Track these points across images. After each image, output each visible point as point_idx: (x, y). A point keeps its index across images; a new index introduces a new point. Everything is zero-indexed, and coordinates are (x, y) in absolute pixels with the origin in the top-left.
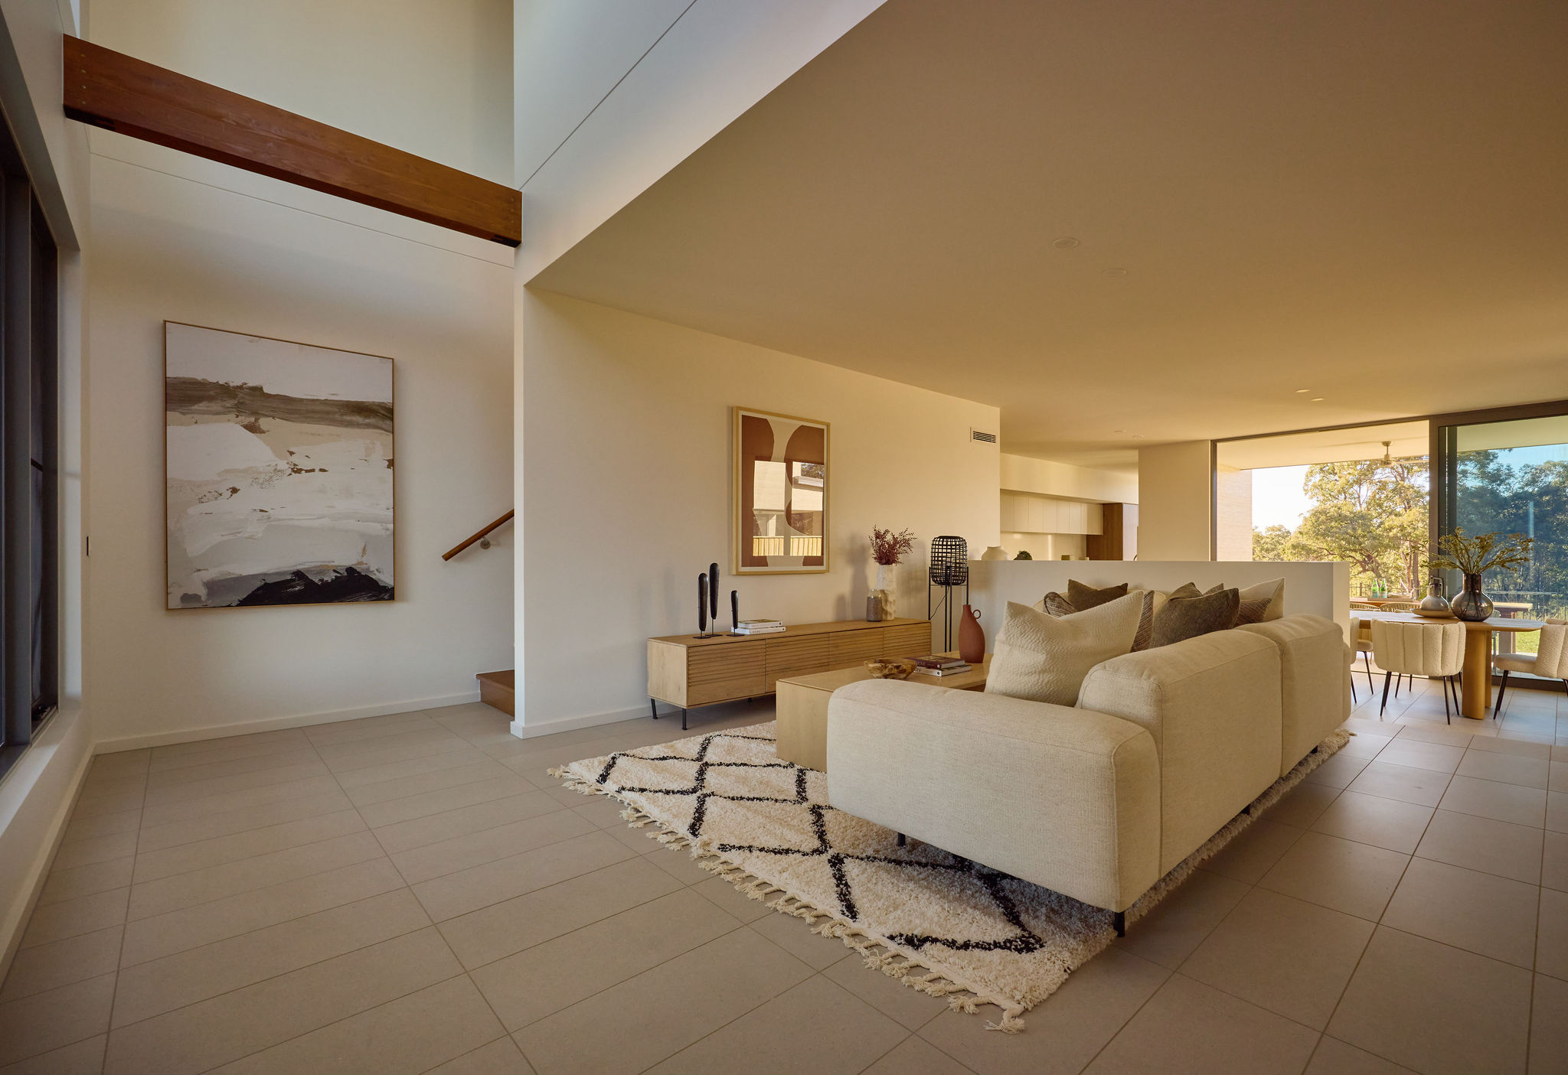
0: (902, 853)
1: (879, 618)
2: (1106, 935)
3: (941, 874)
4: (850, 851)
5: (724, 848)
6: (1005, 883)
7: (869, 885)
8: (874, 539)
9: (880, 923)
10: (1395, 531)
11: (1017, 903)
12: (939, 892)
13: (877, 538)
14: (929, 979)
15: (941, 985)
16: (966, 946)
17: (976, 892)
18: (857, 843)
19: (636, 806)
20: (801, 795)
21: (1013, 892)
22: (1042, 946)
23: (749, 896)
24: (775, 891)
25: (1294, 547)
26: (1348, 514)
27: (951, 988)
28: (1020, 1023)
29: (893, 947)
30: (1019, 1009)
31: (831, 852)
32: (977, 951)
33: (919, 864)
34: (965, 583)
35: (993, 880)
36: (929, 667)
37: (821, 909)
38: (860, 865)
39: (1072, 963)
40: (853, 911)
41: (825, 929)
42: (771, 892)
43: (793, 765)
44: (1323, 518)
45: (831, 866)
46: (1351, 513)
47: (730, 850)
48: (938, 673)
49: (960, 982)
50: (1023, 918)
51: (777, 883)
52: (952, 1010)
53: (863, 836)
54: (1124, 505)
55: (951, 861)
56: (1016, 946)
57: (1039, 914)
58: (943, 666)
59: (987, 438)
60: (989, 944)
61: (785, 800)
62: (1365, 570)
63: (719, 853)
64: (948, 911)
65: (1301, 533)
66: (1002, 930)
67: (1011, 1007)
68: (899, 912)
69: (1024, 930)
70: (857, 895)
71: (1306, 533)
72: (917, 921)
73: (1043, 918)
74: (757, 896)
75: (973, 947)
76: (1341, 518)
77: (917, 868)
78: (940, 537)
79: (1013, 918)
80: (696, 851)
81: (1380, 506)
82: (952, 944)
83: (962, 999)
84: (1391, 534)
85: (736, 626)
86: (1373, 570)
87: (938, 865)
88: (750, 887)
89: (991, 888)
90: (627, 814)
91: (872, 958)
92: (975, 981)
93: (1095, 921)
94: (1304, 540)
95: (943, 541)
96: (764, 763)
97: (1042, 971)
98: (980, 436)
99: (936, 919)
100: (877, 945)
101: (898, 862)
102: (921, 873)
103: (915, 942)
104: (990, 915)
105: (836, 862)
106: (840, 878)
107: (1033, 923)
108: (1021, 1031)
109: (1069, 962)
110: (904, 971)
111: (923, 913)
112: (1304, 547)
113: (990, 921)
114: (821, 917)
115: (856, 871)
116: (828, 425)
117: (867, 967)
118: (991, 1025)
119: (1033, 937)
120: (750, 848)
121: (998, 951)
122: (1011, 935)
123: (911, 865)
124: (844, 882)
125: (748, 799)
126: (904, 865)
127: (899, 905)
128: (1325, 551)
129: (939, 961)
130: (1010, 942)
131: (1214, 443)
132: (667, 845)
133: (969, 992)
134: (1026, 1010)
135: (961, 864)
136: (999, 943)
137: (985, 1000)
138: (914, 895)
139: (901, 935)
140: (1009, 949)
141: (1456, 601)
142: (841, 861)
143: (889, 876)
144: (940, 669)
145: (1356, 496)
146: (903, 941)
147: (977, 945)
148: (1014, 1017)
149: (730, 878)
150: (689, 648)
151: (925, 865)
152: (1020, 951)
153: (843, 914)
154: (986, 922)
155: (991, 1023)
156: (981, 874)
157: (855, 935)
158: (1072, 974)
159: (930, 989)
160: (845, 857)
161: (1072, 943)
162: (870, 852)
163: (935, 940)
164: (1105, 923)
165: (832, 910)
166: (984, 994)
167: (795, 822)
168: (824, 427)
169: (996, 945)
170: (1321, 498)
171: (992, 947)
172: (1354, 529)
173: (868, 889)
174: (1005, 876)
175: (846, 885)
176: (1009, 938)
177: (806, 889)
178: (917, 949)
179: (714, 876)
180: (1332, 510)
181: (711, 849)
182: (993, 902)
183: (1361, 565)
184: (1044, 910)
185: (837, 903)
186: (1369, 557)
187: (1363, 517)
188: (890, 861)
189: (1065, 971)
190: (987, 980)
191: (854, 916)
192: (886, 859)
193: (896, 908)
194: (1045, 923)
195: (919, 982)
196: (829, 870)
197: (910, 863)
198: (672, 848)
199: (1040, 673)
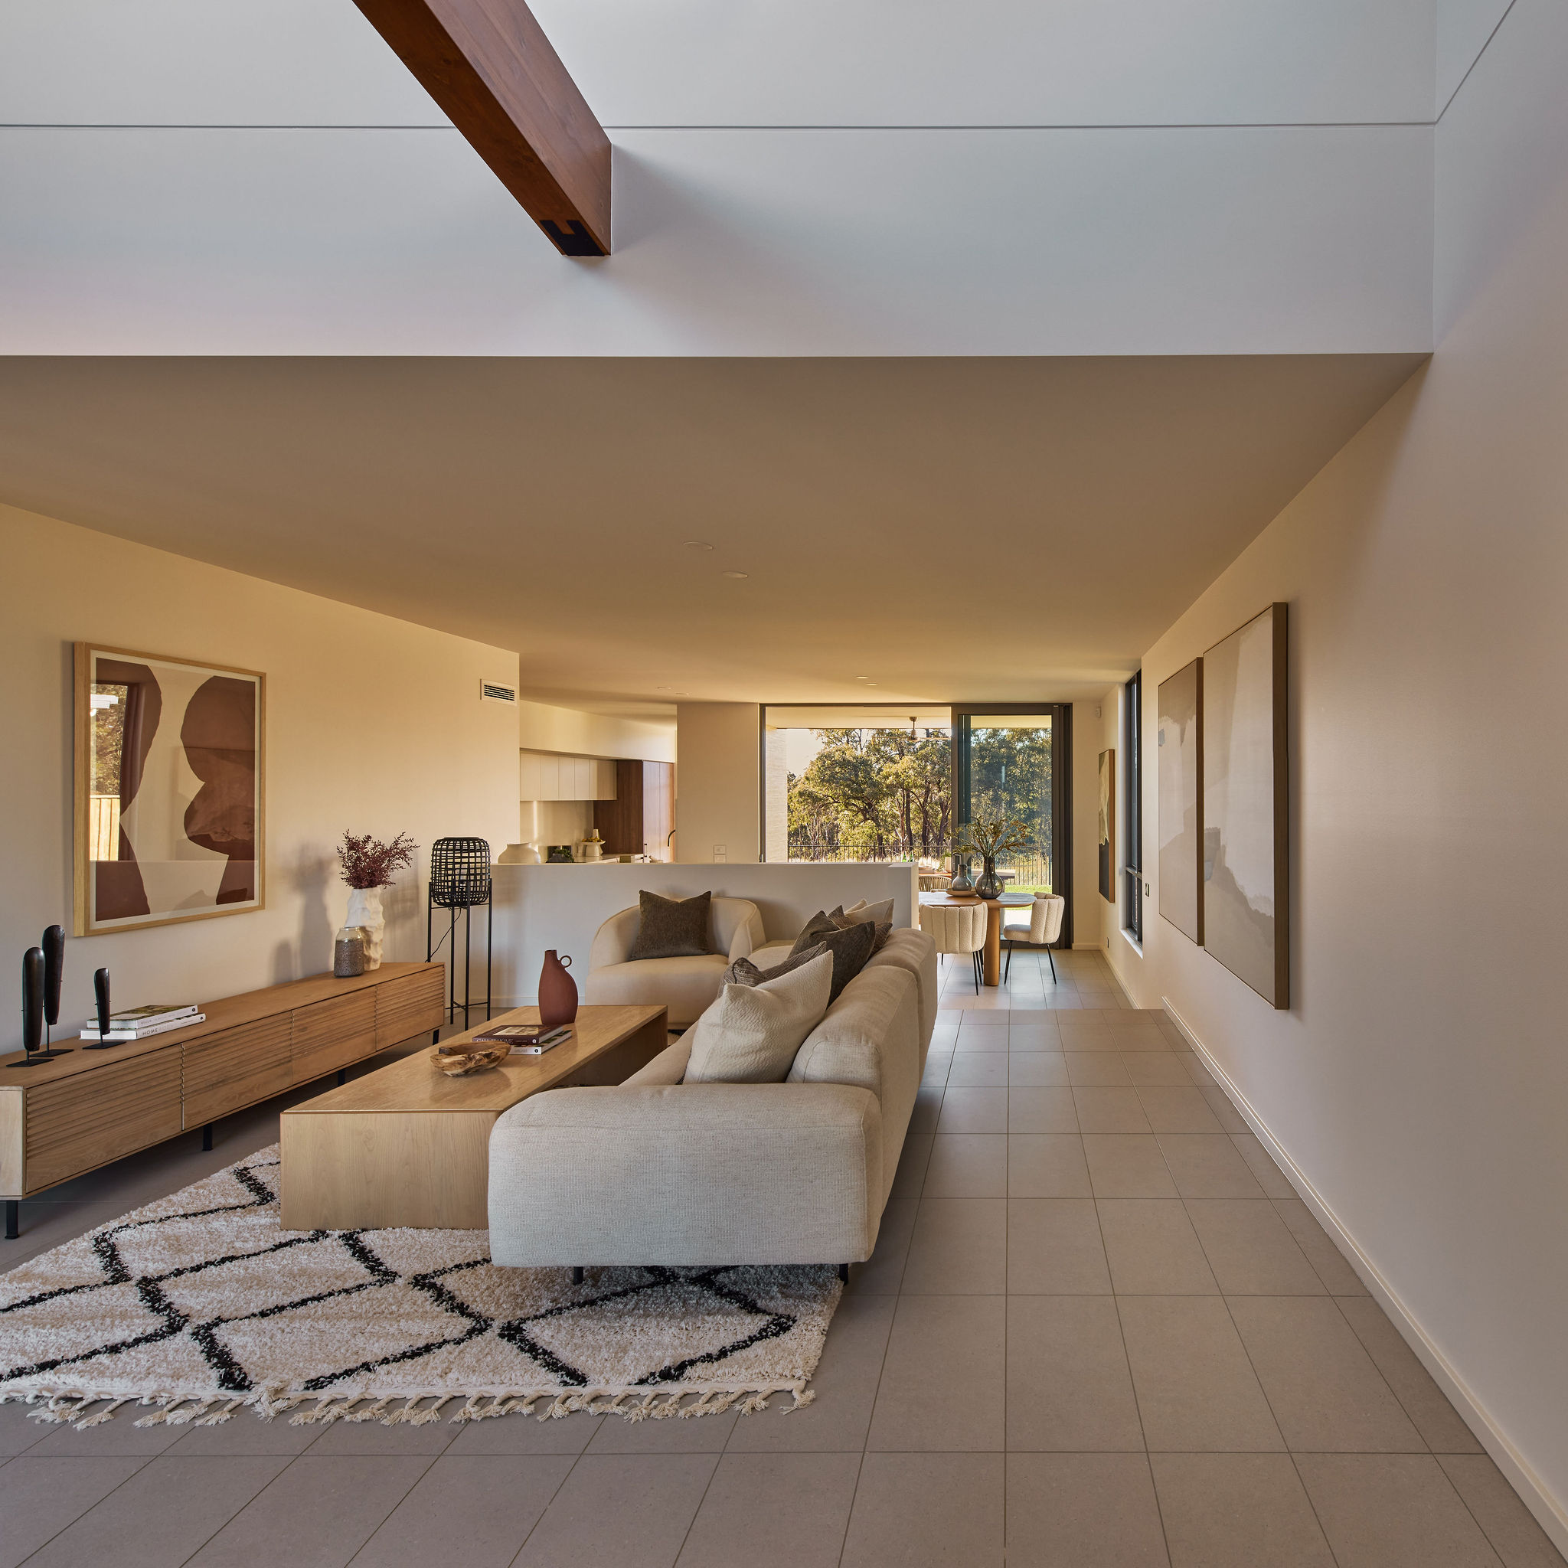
0: (586, 1291)
1: (359, 971)
2: (837, 1288)
3: (650, 1296)
4: (520, 1313)
5: (317, 1384)
6: (721, 1278)
7: (575, 1341)
8: (345, 850)
9: (620, 1373)
10: (891, 778)
11: (746, 1292)
12: (662, 1315)
13: (351, 848)
14: (705, 1400)
15: (721, 1400)
16: (723, 1353)
17: (700, 1299)
18: (520, 1300)
19: (60, 1394)
20: (379, 1271)
21: (735, 1283)
22: (794, 1321)
23: (413, 1422)
24: (446, 1402)
25: (801, 794)
26: (851, 759)
27: (732, 1397)
28: (811, 1394)
29: (647, 1390)
30: (802, 1383)
31: (497, 1325)
32: (737, 1354)
33: (617, 1294)
34: (487, 901)
35: (707, 1278)
36: (519, 1045)
37: (530, 1392)
38: (549, 1324)
39: (823, 1323)
40: (579, 1376)
41: (558, 1410)
42: (444, 1404)
43: (323, 1233)
44: (828, 762)
45: (509, 1340)
46: (854, 758)
47: (331, 1382)
48: (536, 1051)
49: (737, 1389)
50: (760, 1303)
51: (442, 1390)
52: (744, 1415)
53: (523, 1290)
54: (644, 762)
55: (649, 1278)
56: (772, 1331)
57: (772, 1294)
58: (541, 1039)
59: (505, 694)
60: (745, 1342)
61: (362, 1286)
62: (866, 819)
63: (310, 1394)
64: (686, 1329)
65: (807, 779)
66: (752, 1324)
67: (795, 1386)
68: (632, 1353)
69: (770, 1314)
70: (565, 1356)
71: (812, 779)
72: (658, 1353)
73: (779, 1295)
74: (428, 1418)
75: (731, 1351)
76: (844, 763)
77: (619, 1300)
78: (446, 839)
79: (752, 1308)
80: (266, 1409)
81: (878, 751)
82: (709, 1358)
83: (749, 1402)
84: (888, 782)
85: (104, 1029)
86: (873, 819)
87: (639, 1288)
88: (405, 1413)
89: (711, 1288)
90: (49, 1414)
91: (634, 1411)
92: (752, 1380)
93: (823, 1280)
94: (811, 787)
95: (448, 845)
96: (270, 1245)
97: (805, 1343)
98: (493, 691)
99: (677, 1342)
100: (628, 1397)
101: (592, 1303)
102: (626, 1305)
103: (673, 1373)
104: (728, 1314)
105: (512, 1332)
106: (532, 1349)
107: (772, 1304)
108: (813, 1400)
109: (824, 1325)
110: (676, 1406)
111: (658, 1343)
112: (810, 795)
113: (735, 1320)
114: (539, 1401)
115: (548, 1333)
116: (262, 677)
117: (632, 1422)
118: (786, 1410)
119: (781, 1316)
120: (366, 1367)
121: (757, 1344)
122: (762, 1324)
123: (609, 1300)
124: (541, 1351)
125: (294, 1305)
126: (600, 1303)
127: (626, 1346)
128: (830, 799)
129: (707, 1380)
130: (765, 1330)
131: (763, 706)
132: (198, 1423)
133: (748, 1392)
134: (808, 1382)
135: (661, 1276)
136: (755, 1336)
137: (769, 1392)
138: (638, 1329)
139: (652, 1374)
140: (767, 1337)
141: (978, 881)
142: (519, 1330)
143: (595, 1322)
144: (537, 1045)
145: (857, 739)
146: (658, 1379)
147: (734, 1348)
148: (803, 1392)
149: (361, 1416)
150: (27, 1090)
151: (625, 1293)
152: (777, 1334)
153: (566, 1384)
154: (732, 1323)
155: (785, 1408)
156: (692, 1279)
157: (595, 1399)
158: (828, 1333)
159: (713, 1408)
160: (520, 1323)
161: (817, 1307)
162: (546, 1305)
163: (692, 1363)
164: (832, 1278)
165: (546, 1387)
166: (765, 1387)
167: (407, 1307)
168: (255, 679)
169: (752, 1339)
170: (826, 740)
171: (749, 1343)
172: (857, 776)
173: (577, 1347)
174: (717, 1270)
175: (545, 1352)
176: (762, 1327)
177: (497, 1379)
178: (678, 1379)
179: (330, 1425)
180: (837, 753)
181: (291, 1395)
182: (723, 1302)
183: (862, 813)
184: (775, 1289)
185: (552, 1376)
186: (870, 805)
187: (864, 763)
188: (581, 1305)
189: (822, 1334)
190: (764, 1373)
191: (582, 1380)
192: (573, 1305)
193: (625, 1351)
194: (784, 1299)
195: (699, 1408)
196: (508, 1348)
197: (606, 1298)
198: (213, 1422)
199: (756, 1052)
